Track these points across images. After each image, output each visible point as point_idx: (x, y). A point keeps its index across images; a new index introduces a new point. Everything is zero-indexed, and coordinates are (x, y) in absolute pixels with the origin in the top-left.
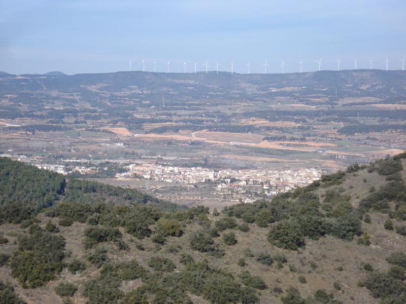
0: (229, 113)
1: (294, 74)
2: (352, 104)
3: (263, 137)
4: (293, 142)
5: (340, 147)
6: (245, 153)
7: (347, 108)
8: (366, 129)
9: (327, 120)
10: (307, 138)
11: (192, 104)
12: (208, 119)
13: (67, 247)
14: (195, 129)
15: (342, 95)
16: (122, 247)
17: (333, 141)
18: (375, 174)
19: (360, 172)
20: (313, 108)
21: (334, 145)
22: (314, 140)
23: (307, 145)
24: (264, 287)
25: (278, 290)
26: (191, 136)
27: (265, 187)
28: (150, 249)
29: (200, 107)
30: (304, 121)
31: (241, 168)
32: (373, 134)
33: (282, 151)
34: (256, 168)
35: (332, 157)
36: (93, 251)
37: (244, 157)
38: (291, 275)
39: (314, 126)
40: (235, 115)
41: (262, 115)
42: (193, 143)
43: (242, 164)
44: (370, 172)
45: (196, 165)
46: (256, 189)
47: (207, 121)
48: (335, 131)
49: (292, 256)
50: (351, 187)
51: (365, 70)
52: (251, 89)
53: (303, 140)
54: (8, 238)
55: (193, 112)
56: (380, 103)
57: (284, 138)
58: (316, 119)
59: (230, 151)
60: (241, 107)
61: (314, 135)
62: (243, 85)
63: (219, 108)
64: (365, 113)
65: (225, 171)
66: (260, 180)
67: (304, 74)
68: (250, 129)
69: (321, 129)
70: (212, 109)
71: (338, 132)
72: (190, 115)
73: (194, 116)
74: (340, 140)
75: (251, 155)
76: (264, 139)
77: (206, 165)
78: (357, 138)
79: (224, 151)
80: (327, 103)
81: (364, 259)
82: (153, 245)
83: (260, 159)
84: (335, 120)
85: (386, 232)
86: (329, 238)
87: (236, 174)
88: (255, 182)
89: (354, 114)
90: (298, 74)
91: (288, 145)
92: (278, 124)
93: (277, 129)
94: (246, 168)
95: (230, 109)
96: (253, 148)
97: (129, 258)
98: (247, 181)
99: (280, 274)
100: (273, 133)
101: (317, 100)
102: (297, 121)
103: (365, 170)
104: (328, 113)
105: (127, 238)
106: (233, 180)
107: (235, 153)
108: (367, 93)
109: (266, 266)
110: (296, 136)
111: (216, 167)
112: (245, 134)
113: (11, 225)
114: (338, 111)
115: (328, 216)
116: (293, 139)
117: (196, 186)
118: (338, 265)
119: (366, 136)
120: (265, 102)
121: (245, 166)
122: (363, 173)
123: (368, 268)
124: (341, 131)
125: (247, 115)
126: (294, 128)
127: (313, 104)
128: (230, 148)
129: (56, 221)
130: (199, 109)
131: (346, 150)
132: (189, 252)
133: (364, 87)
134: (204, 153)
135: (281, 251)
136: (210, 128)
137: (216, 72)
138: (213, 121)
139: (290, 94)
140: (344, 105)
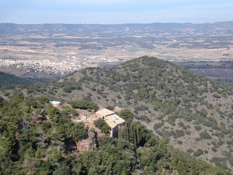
0: (16, 39)
1: (36, 24)
2: (57, 36)
3: (29, 48)
4: (39, 50)
5: (55, 52)
6: (23, 54)
7: (56, 38)
8: (63, 45)
9: (50, 42)
10: (44, 48)
11: (2, 36)
12: (9, 41)
13: (24, 94)
14: (5, 45)
15: (53, 33)
16: (35, 94)
17: (52, 50)
18: (81, 73)
19: (77, 73)
20: (44, 37)
21: (52, 51)
22: (46, 49)
23: (44, 51)
24: (64, 101)
25: (67, 101)
26: (3, 48)
27: (33, 66)
28: (41, 94)
29: (5, 37)
30: (42, 42)
31: (23, 59)
32: (65, 47)
33: (36, 53)
34: (28, 59)
35: (53, 55)
36: (29, 95)
37: (24, 55)
38: (69, 98)
39: (46, 44)
40: (18, 40)
41: (27, 40)
42: (5, 50)
43: (23, 58)
44: (80, 73)
45: (8, 58)
46: (30, 67)
47: (8, 42)
48: (53, 46)
49: (68, 94)
50: (76, 77)
51: (60, 24)
52: (22, 30)
53: (43, 49)
54: (11, 93)
55: (2, 39)
56: (66, 36)
57: (36, 49)
58: (46, 41)
59: (18, 53)
60: (19, 37)
61: (46, 47)
62: (18, 28)
63: (12, 37)
64: (62, 40)
65: (18, 61)
66: (31, 64)
67: (40, 24)
68: (24, 45)
69: (48, 45)
70: (9, 38)
71: (54, 46)
72: (2, 40)
73: (3, 40)
74: (55, 49)
75: (26, 55)
76: (29, 49)
77: (10, 58)
78: (60, 48)
79: (16, 53)
80: (49, 36)
81: (82, 94)
82: (41, 93)
83: (29, 56)
84: (52, 42)
85: (86, 88)
86: (75, 90)
87: (22, 61)
88: (30, 65)
89: (58, 40)
90: (37, 25)
91: (38, 51)
92: (33, 43)
93: (33, 45)
94: (25, 59)
95: (15, 37)
96: (26, 52)
97: (37, 96)
98: (27, 64)
99: (67, 98)
100: (32, 47)
101: (45, 34)
102: (39, 42)
103: (78, 72)
104: (50, 39)
105: (35, 92)
106: (22, 64)
107: (20, 54)
108: (61, 32)
109: (63, 97)
110: (40, 48)
111: (14, 59)
112: (22, 47)
113: (10, 90)
114: (53, 39)
115: (74, 85)
116: (39, 49)
117: (10, 66)
118: (77, 95)
119: (63, 48)
120: (28, 35)
121: (24, 58)
122: (78, 73)
123: (83, 96)
124: (55, 46)
125: (22, 40)
126: (39, 45)
127: (44, 36)
128: (18, 52)
129: (20, 89)
130: (4, 38)
131: (57, 53)
132: (48, 94)
133: (60, 30)
134: (9, 54)
135: (66, 93)
136: (10, 45)
137: (8, 23)
138: (10, 42)
139: (36, 32)
140: (55, 37)
